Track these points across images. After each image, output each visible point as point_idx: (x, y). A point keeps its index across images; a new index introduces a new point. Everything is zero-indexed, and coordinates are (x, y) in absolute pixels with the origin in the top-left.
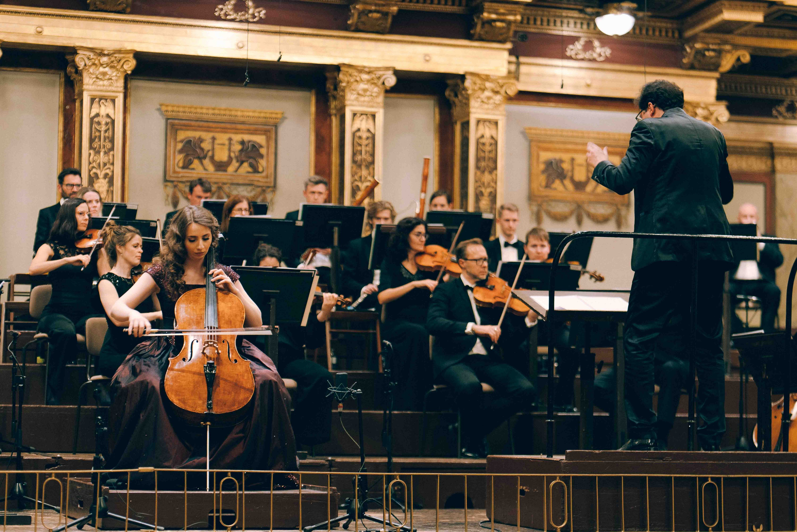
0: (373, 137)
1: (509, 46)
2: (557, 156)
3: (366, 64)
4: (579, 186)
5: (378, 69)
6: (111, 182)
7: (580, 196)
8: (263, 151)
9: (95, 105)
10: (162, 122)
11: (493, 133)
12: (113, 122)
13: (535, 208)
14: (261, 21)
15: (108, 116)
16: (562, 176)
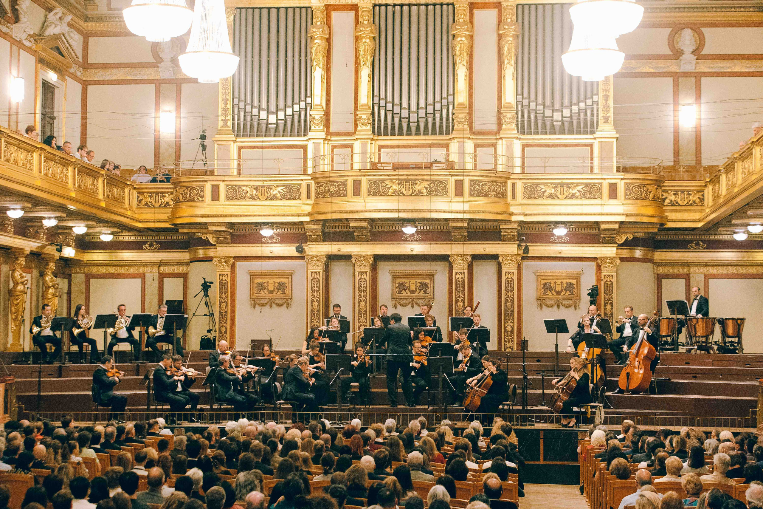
0: (464, 280)
1: (517, 242)
2: (549, 281)
3: (462, 253)
4: (558, 293)
5: (464, 255)
6: (366, 303)
7: (560, 297)
8: (429, 285)
9: (360, 275)
10: (391, 277)
11: (512, 276)
12: (366, 280)
13: (539, 303)
14: (420, 240)
15: (364, 279)
16: (551, 289)
